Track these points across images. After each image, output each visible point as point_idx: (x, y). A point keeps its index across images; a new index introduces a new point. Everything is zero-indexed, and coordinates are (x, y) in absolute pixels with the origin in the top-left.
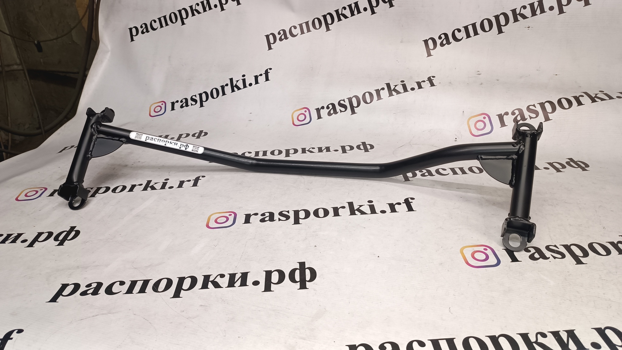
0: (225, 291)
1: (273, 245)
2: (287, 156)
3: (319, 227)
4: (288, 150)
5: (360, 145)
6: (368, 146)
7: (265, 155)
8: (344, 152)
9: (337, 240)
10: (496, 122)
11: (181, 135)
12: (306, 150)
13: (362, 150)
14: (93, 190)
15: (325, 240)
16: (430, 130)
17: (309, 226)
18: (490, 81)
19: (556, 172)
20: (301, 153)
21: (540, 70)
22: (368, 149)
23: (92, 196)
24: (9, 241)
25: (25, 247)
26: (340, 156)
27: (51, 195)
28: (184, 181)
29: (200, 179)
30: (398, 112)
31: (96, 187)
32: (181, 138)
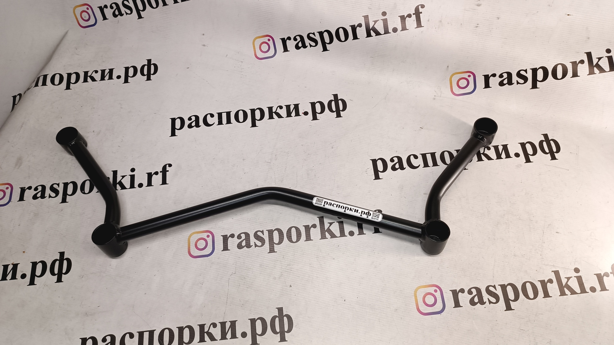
1: (253, 283)
2: (254, 125)
3: (292, 257)
4: (253, 111)
5: (332, 101)
6: (340, 102)
7: (229, 122)
8: (315, 118)
9: (309, 277)
10: (481, 82)
11: (127, 69)
12: (273, 111)
13: (334, 112)
14: (61, 189)
15: (298, 276)
16: (408, 82)
17: (284, 255)
18: (488, 20)
19: (525, 163)
20: (268, 118)
21: (551, 6)
22: (341, 112)
23: (64, 201)
24: (9, 277)
25: (27, 285)
26: (310, 126)
27: (21, 199)
28: (151, 173)
29: (167, 170)
30: (376, 56)
31: (62, 183)
32: (129, 77)
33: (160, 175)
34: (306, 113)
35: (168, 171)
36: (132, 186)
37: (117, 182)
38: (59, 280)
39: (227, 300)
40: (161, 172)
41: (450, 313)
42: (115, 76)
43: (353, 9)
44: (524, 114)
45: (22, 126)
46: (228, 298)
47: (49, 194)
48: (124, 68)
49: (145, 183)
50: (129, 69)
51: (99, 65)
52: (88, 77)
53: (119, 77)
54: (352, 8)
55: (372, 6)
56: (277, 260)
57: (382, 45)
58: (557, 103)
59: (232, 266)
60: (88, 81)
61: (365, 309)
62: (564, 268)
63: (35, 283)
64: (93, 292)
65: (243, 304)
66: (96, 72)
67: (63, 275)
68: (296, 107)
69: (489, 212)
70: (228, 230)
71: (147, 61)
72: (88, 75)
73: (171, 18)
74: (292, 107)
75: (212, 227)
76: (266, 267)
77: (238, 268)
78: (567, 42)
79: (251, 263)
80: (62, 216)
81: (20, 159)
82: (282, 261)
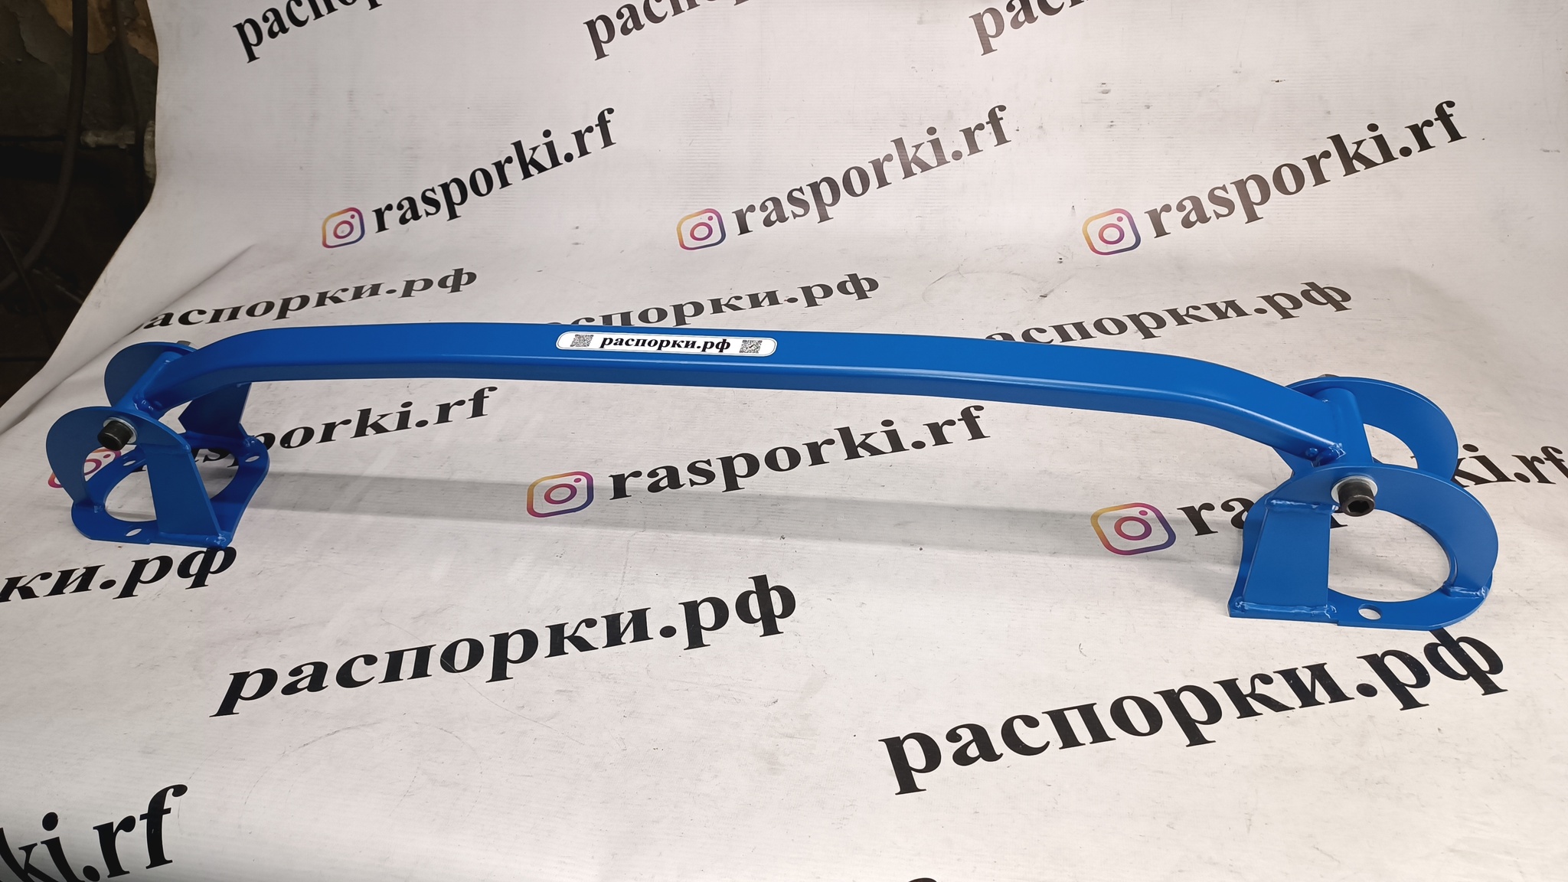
0: (603, 656)
1: (688, 543)
3: (783, 492)
4: (678, 307)
5: (845, 282)
6: (864, 282)
8: (812, 304)
9: (827, 519)
11: (410, 283)
12: (722, 304)
13: (852, 294)
15: (799, 521)
17: (761, 492)
18: (1130, 112)
19: (1282, 319)
20: (712, 312)
22: (866, 292)
24: (72, 588)
25: (114, 598)
26: (804, 313)
28: (449, 403)
29: (485, 396)
32: (413, 291)
43: (870, 132)
50: (416, 283)
51: (353, 282)
52: (327, 299)
53: (391, 292)
55: (907, 121)
56: (746, 500)
57: (936, 189)
59: (635, 521)
60: (326, 303)
63: (134, 594)
64: (281, 596)
66: (345, 291)
67: (209, 574)
68: (771, 295)
70: (626, 466)
71: (453, 272)
73: (514, 208)
74: (762, 296)
75: (589, 465)
76: (719, 514)
77: (650, 522)
79: (684, 510)
82: (758, 501)
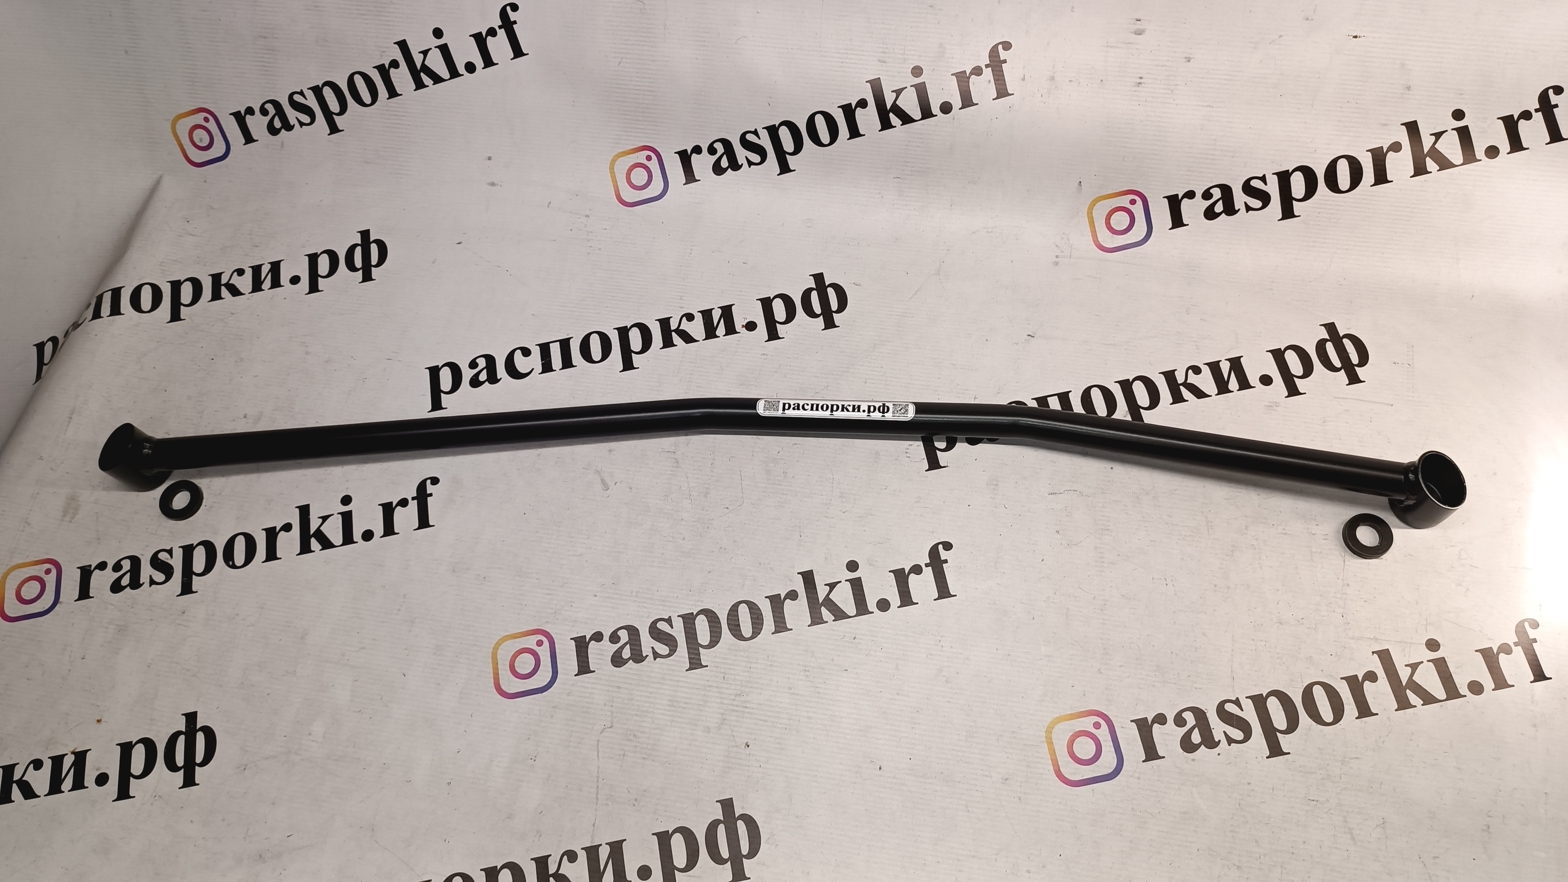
1: (656, 747)
2: (628, 365)
3: (746, 674)
4: (623, 332)
5: (810, 290)
6: (831, 292)
7: (567, 363)
8: (773, 335)
9: (790, 719)
10: (1161, 214)
11: (313, 259)
12: (673, 328)
13: (817, 316)
14: (177, 562)
15: (764, 721)
16: (990, 230)
17: (725, 673)
18: (1165, 66)
19: (1286, 397)
20: (662, 346)
21: (1312, 20)
22: (834, 314)
23: (187, 589)
24: (67, 784)
25: (113, 801)
26: (764, 354)
27: (84, 593)
28: (391, 503)
29: (428, 492)
30: (908, 175)
31: (180, 547)
32: (319, 279)
33: (413, 505)
34: (751, 326)
35: (431, 495)
36: (348, 539)
37: (312, 532)
38: (189, 781)
39: (597, 794)
40: (413, 499)
41: (1137, 775)
42: (285, 278)
43: (841, 67)
44: (1273, 282)
45: (71, 418)
46: (600, 786)
47: (151, 576)
48: (307, 257)
49: (378, 528)
50: (319, 259)
51: (247, 255)
52: (223, 288)
53: (295, 280)
54: (840, 64)
55: (887, 55)
56: (710, 686)
57: (919, 147)
58: (1347, 249)
59: (602, 710)
60: (223, 296)
61: (931, 783)
62: (1400, 642)
63: (131, 794)
64: (273, 804)
65: (636, 800)
66: (240, 272)
67: (197, 767)
68: (727, 312)
69: (1210, 523)
70: (586, 623)
71: (359, 234)
72: (222, 283)
73: (409, 125)
74: (716, 315)
75: (547, 620)
76: (684, 706)
77: (617, 713)
78: (1358, 102)
79: (649, 697)
80: (185, 626)
81: (73, 499)
82: (722, 688)
